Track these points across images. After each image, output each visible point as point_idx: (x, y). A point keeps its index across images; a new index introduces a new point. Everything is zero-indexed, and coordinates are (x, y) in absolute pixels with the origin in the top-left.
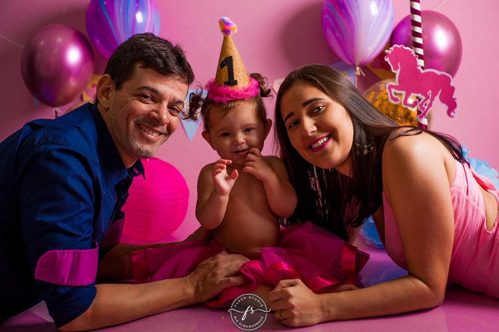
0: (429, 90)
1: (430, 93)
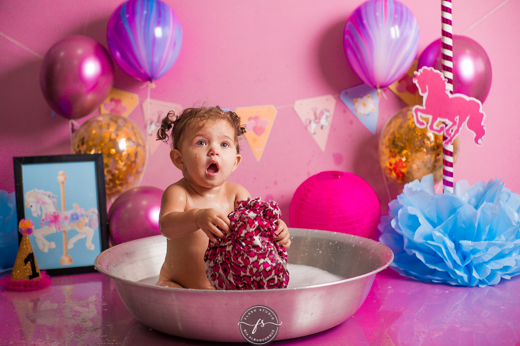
1: (457, 118)
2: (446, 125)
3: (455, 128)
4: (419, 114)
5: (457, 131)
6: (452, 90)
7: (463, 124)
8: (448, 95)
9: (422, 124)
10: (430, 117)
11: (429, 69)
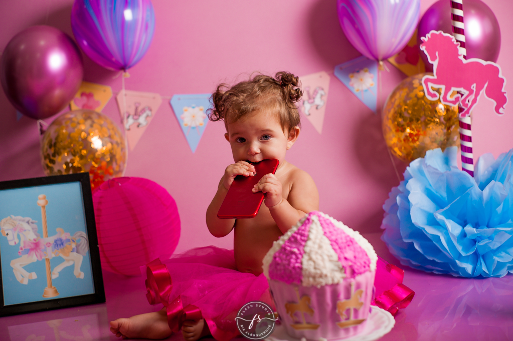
0: (473, 83)
1: (474, 87)
2: (462, 95)
3: (472, 97)
4: (430, 85)
5: (474, 101)
6: (465, 55)
7: (481, 92)
8: (461, 61)
9: (434, 96)
10: (443, 87)
11: (438, 33)
